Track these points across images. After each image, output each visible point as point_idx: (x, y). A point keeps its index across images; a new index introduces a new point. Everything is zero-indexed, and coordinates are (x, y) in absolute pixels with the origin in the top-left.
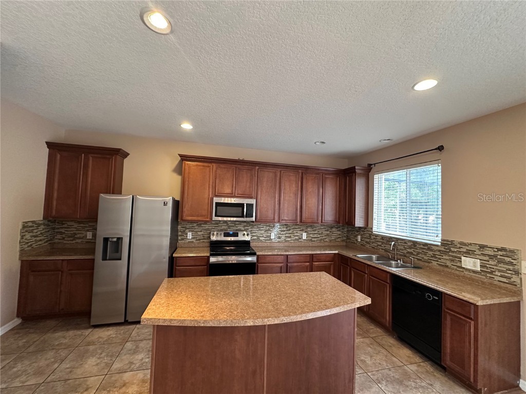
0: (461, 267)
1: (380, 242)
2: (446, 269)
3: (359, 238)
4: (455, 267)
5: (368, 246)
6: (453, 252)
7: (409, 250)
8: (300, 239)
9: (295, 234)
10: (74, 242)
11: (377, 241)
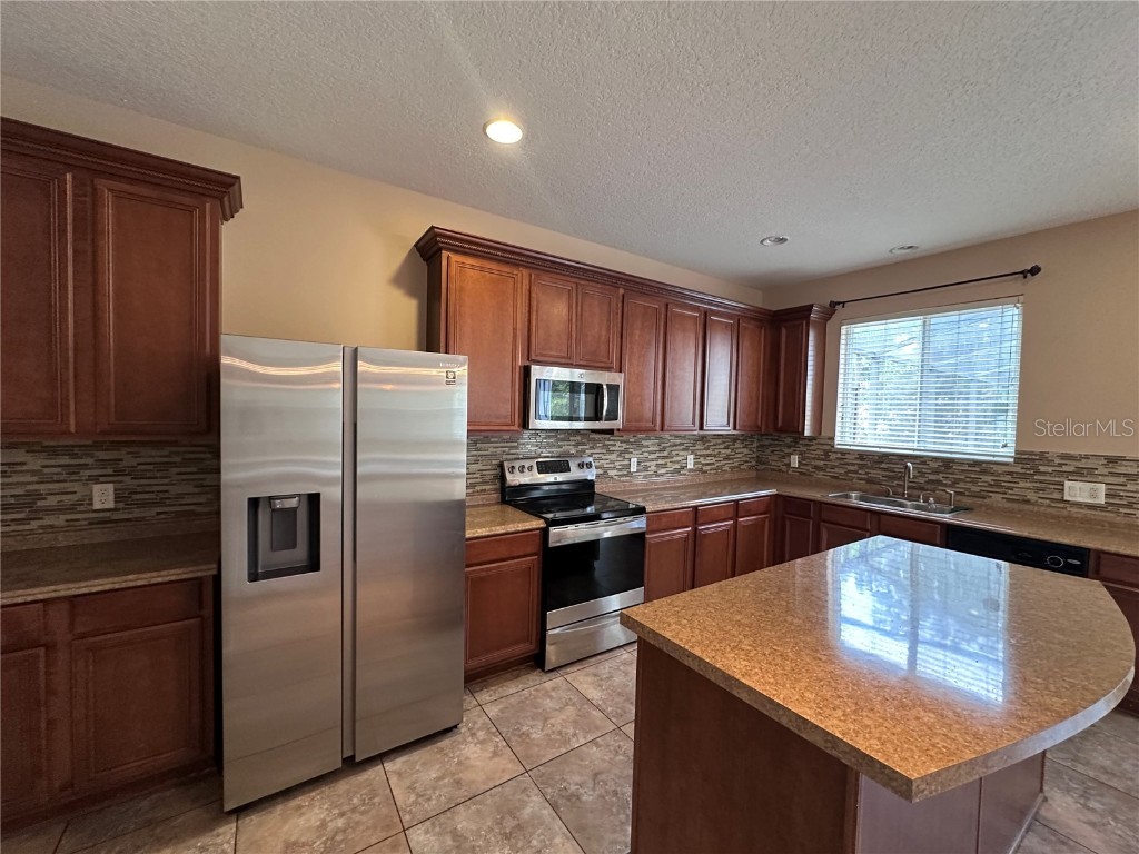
0: (1062, 501)
1: (853, 464)
2: (1026, 507)
3: (795, 461)
4: (1048, 501)
5: (820, 475)
6: (1045, 473)
7: (932, 477)
8: (683, 468)
9: (675, 459)
10: (34, 524)
11: (847, 464)
